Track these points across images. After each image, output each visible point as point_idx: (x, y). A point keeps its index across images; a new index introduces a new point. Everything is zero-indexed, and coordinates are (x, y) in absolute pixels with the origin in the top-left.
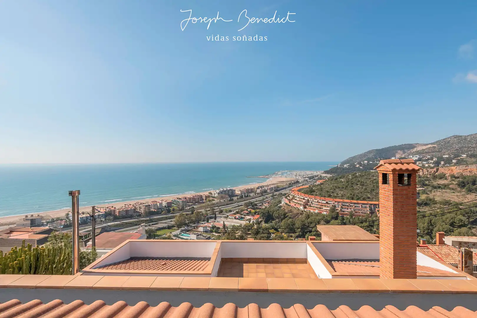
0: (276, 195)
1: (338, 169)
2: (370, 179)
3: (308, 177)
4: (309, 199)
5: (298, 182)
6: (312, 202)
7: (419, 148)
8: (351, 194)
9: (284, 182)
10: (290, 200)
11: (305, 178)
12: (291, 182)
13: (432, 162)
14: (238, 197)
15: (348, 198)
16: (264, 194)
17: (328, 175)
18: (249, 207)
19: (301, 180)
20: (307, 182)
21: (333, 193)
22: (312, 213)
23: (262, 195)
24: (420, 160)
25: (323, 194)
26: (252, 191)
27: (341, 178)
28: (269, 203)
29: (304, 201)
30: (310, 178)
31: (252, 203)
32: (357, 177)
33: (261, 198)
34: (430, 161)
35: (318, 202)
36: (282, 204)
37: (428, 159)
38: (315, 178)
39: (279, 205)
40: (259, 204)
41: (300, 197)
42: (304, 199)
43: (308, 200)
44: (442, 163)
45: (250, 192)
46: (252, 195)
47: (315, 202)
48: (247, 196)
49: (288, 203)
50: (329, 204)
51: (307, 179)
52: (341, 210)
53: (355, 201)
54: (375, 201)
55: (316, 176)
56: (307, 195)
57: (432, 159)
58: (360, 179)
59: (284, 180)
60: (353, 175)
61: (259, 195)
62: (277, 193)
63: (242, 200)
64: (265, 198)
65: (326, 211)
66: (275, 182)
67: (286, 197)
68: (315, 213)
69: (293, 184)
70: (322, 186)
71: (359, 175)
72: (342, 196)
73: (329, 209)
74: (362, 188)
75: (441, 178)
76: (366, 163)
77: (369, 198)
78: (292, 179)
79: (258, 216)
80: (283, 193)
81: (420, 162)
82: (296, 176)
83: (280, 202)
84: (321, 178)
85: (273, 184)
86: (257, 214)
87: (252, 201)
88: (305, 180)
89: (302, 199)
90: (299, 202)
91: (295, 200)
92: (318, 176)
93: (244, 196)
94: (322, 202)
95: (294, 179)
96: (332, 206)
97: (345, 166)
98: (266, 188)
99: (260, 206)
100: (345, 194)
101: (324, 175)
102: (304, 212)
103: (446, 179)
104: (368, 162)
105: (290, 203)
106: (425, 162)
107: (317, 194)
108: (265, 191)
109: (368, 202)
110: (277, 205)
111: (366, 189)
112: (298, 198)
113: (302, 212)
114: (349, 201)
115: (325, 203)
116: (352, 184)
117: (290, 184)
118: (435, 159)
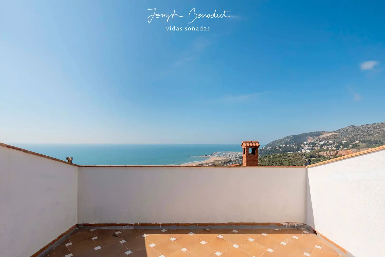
1: (263, 151)
2: (286, 159)
3: (239, 157)
5: (231, 161)
7: (325, 135)
11: (237, 158)
13: (334, 146)
19: (233, 159)
20: (238, 161)
24: (325, 144)
27: (264, 158)
32: (277, 157)
34: (333, 145)
37: (331, 144)
44: (342, 147)
57: (334, 143)
58: (278, 159)
59: (220, 160)
60: (274, 156)
66: (213, 161)
69: (227, 162)
71: (278, 155)
76: (284, 146)
78: (226, 158)
81: (325, 146)
82: (229, 156)
85: (211, 163)
95: (228, 158)
97: (268, 148)
104: (286, 145)
106: (329, 146)
116: (273, 163)
117: (225, 163)
118: (336, 144)
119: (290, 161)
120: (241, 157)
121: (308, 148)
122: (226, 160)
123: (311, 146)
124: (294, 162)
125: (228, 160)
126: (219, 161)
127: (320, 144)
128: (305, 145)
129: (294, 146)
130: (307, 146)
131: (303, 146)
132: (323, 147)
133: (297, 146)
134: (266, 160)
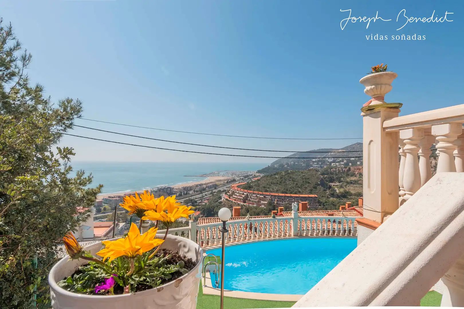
0: (215, 192)
1: (270, 169)
2: (300, 175)
3: (243, 176)
4: (249, 194)
5: (234, 180)
6: (251, 197)
8: (285, 189)
9: (222, 180)
10: (230, 196)
11: (241, 177)
12: (228, 181)
13: (343, 163)
14: (177, 195)
15: (283, 193)
16: (203, 192)
17: (261, 174)
18: (189, 204)
19: (237, 179)
20: (243, 181)
21: (269, 188)
22: (251, 207)
23: (201, 193)
24: (334, 162)
25: (260, 189)
26: (191, 188)
27: (275, 175)
28: (208, 200)
29: (243, 196)
30: (245, 177)
31: (192, 200)
32: (289, 174)
33: (200, 196)
34: (342, 163)
35: (256, 196)
36: (222, 200)
37: (340, 161)
38: (250, 177)
39: (219, 201)
40: (199, 201)
41: (240, 192)
42: (243, 194)
43: (247, 195)
44: (350, 164)
45: (189, 190)
46: (191, 192)
47: (254, 196)
48: (186, 194)
49: (228, 199)
50: (266, 198)
51: (242, 178)
52: (277, 203)
53: (289, 195)
54: (305, 194)
55: (250, 175)
56: (246, 191)
57: (343, 161)
58: (291, 175)
60: (286, 172)
61: (198, 193)
62: (216, 191)
63: (181, 197)
64: (204, 195)
65: (264, 205)
66: (213, 181)
67: (226, 194)
68: (254, 207)
69: (230, 182)
70: (259, 182)
71: (290, 171)
72: (277, 191)
73: (266, 202)
74: (294, 183)
75: (352, 176)
76: (292, 164)
77: (300, 192)
78: (228, 178)
79: (199, 212)
80: (222, 190)
81: (334, 164)
82: (232, 175)
83: (220, 198)
84: (255, 177)
85: (211, 183)
86: (197, 210)
87: (192, 199)
88: (241, 179)
89: (241, 194)
90: (239, 197)
91: (235, 195)
92: (252, 175)
93: (183, 194)
94: (260, 196)
95: (231, 178)
96: (269, 199)
97: (276, 166)
98: (205, 186)
99: (200, 202)
100: (279, 189)
101: (258, 174)
102: (244, 207)
103: (356, 176)
104: (294, 163)
105: (230, 198)
106: (338, 164)
107: (255, 189)
108: (204, 189)
109: (300, 195)
110: (217, 201)
111: (297, 184)
112: (238, 193)
113: (242, 206)
114: (283, 195)
115: (263, 197)
116: (285, 180)
117: (227, 182)
118: (345, 161)
119: (304, 177)
120: (245, 176)
121: (317, 165)
122: (229, 179)
123: (320, 163)
124: (308, 179)
125: (231, 180)
126: (221, 180)
127: (328, 162)
128: (314, 162)
129: (302, 163)
130: (316, 163)
131: (312, 163)
132: (332, 164)
133: (305, 163)
134: (277, 177)
